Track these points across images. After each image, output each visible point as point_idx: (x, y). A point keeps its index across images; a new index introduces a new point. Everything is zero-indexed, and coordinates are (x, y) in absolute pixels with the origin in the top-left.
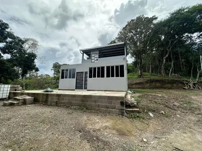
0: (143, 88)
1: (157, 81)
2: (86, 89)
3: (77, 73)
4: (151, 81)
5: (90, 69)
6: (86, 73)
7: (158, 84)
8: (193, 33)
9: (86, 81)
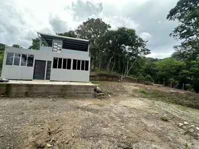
0: (95, 80)
1: (105, 75)
2: (49, 79)
3: (36, 60)
4: (101, 75)
5: (54, 58)
6: (49, 62)
7: (105, 78)
8: (126, 45)
9: (49, 71)
